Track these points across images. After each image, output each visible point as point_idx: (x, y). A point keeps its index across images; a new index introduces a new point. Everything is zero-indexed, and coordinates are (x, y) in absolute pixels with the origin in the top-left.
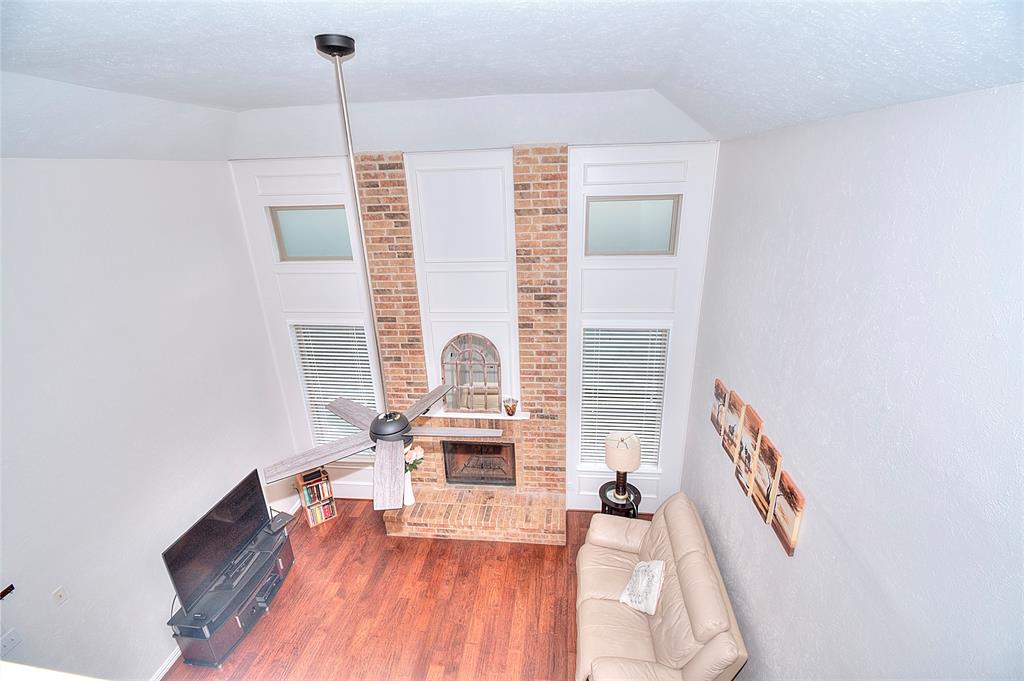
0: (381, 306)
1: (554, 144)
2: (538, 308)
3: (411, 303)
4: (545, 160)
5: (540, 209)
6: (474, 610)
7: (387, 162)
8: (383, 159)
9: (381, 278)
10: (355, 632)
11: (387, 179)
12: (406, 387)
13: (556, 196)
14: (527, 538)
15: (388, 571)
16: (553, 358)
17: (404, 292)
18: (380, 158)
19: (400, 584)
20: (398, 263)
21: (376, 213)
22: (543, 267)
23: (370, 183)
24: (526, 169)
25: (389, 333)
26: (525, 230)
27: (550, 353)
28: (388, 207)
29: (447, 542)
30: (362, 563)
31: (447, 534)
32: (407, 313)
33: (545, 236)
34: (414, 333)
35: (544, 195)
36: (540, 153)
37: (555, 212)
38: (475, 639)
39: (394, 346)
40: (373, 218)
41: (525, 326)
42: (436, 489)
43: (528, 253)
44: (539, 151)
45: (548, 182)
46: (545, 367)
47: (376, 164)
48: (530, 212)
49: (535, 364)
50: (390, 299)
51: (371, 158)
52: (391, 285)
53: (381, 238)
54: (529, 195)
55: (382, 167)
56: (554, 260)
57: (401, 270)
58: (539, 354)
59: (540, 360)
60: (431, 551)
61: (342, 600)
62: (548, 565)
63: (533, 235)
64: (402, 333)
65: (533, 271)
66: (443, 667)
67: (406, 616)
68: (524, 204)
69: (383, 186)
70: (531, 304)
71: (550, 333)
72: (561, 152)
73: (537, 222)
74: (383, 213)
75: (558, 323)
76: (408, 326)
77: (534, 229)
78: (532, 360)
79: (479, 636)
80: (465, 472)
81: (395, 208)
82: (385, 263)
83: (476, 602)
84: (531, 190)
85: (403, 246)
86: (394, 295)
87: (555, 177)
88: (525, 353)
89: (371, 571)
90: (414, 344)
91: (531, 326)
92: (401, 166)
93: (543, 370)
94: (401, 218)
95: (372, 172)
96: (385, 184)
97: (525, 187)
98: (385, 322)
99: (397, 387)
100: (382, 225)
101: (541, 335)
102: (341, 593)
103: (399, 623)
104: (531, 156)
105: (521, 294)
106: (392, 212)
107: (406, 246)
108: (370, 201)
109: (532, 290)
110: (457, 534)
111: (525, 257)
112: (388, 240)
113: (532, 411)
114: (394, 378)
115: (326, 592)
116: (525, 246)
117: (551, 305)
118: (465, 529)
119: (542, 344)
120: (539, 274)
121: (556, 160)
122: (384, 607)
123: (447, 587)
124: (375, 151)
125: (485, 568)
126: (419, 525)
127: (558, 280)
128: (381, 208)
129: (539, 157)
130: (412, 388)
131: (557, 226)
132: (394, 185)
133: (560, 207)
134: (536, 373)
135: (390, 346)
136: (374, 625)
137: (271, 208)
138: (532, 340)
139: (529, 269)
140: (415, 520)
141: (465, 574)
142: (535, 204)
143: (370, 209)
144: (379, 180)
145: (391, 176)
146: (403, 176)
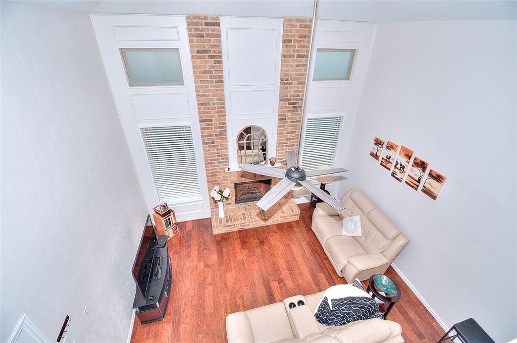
0: (204, 113)
1: (306, 17)
2: (289, 109)
3: (222, 111)
4: (301, 26)
5: (296, 54)
6: (276, 255)
7: (210, 21)
8: (207, 19)
9: (204, 96)
10: (226, 280)
11: (210, 32)
12: (217, 158)
13: (304, 47)
14: (282, 220)
15: (225, 250)
16: (294, 135)
17: (218, 104)
18: (205, 18)
19: (235, 254)
20: (215, 86)
21: (202, 54)
22: (294, 87)
23: (199, 34)
24: (291, 31)
25: (208, 128)
26: (287, 67)
27: (292, 133)
28: (210, 51)
29: (246, 230)
30: (209, 250)
31: (244, 227)
32: (219, 116)
33: (296, 70)
34: (223, 127)
35: (299, 47)
36: (299, 22)
37: (302, 56)
38: (284, 266)
39: (211, 136)
40: (200, 58)
41: (282, 119)
42: (231, 208)
43: (287, 79)
44: (298, 20)
45: (301, 39)
46: (290, 139)
47: (203, 22)
48: (290, 56)
49: (285, 138)
50: (209, 108)
51: (199, 18)
52: (211, 100)
53: (205, 71)
54: (291, 46)
55: (206, 24)
56: (300, 83)
57: (217, 90)
58: (287, 133)
59: (287, 136)
60: (240, 236)
61: (209, 269)
62: (296, 230)
63: (291, 69)
64: (216, 128)
65: (289, 90)
66: (277, 282)
67: (247, 266)
68: (288, 52)
69: (207, 36)
70: (286, 107)
71: (294, 122)
72: (309, 22)
73: (293, 62)
74: (207, 55)
75: (298, 117)
76: (219, 124)
77: (291, 66)
78: (284, 137)
79: (285, 265)
80: (242, 197)
81: (214, 52)
82: (207, 87)
83: (275, 253)
84: (292, 44)
85: (219, 76)
86: (211, 106)
87: (304, 37)
88: (281, 134)
89: (216, 252)
90: (222, 134)
91: (285, 119)
92: (218, 24)
93: (288, 141)
94: (217, 58)
95: (200, 27)
96: (208, 35)
97: (290, 41)
98: (205, 122)
99: (211, 158)
100: (206, 62)
101: (290, 123)
102: (206, 266)
103: (245, 270)
104: (294, 23)
105: (281, 102)
106: (212, 54)
107: (220, 76)
108: (198, 47)
109: (287, 100)
110: (250, 226)
111: (285, 82)
112: (209, 72)
113: (281, 162)
114: (210, 154)
115: (198, 267)
116: (286, 76)
117: (296, 107)
118: (254, 223)
119: (290, 128)
120: (291, 91)
121: (306, 27)
122: (233, 265)
123: (257, 250)
124: (201, 12)
125: (270, 238)
126: (231, 226)
127: (300, 94)
128: (206, 51)
129: (298, 24)
130: (220, 158)
131: (303, 64)
132: (214, 37)
133: (305, 54)
134: (285, 143)
135: (208, 136)
136: (234, 275)
137: (121, 49)
138: (284, 126)
139: (287, 88)
140: (230, 224)
141: (263, 242)
142: (294, 51)
143: (198, 52)
144: (204, 33)
145: (213, 30)
146: (219, 31)
